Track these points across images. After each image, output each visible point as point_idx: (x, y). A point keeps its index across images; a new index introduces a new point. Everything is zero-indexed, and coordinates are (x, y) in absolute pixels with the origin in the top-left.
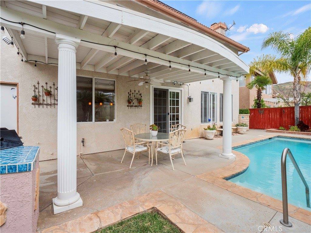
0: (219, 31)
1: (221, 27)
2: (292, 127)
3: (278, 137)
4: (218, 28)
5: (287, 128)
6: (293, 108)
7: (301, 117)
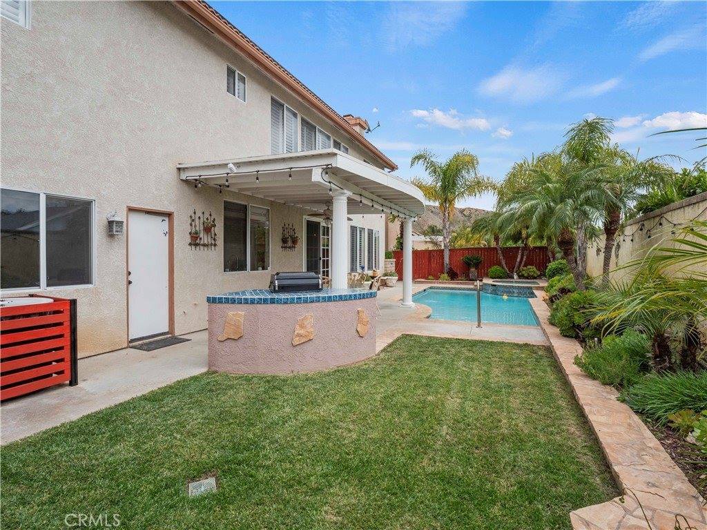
0: (357, 129)
1: (360, 124)
2: (442, 276)
3: (431, 288)
4: (356, 124)
5: (437, 278)
6: (442, 251)
7: (450, 264)
